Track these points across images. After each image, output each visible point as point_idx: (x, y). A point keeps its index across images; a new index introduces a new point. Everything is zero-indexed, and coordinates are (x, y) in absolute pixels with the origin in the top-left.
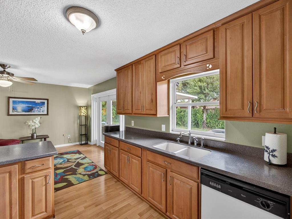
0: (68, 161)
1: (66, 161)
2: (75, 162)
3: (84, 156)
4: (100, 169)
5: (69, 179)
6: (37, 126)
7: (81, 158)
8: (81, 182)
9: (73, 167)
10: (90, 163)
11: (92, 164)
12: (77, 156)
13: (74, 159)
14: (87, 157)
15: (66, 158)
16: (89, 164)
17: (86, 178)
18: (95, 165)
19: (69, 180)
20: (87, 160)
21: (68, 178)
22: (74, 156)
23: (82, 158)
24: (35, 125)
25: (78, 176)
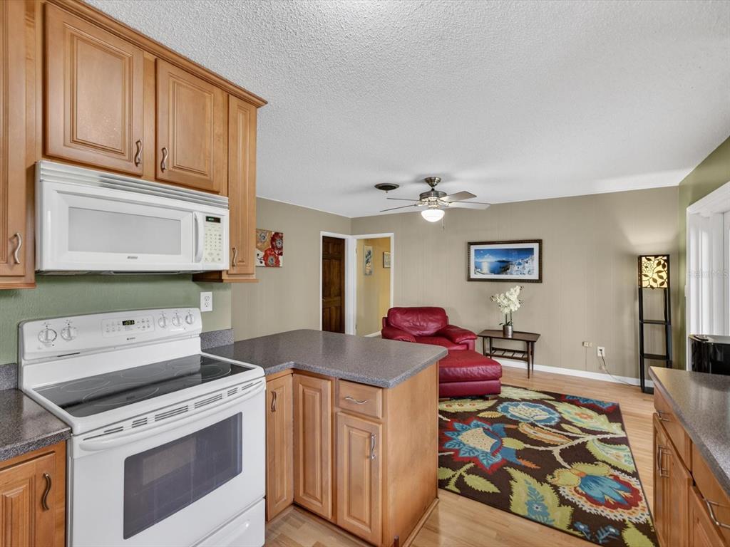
0: (558, 427)
1: (553, 423)
2: (573, 438)
3: (623, 435)
4: (642, 520)
5: (512, 482)
6: (514, 308)
7: (605, 436)
8: (533, 517)
9: (556, 452)
10: (623, 471)
11: (627, 478)
12: (600, 422)
13: (581, 429)
14: (631, 443)
15: (560, 413)
16: (617, 473)
17: (562, 516)
18: (635, 491)
19: (510, 487)
20: (622, 454)
21: (512, 479)
22: (591, 417)
23: (608, 436)
24: (509, 306)
25: (546, 491)
